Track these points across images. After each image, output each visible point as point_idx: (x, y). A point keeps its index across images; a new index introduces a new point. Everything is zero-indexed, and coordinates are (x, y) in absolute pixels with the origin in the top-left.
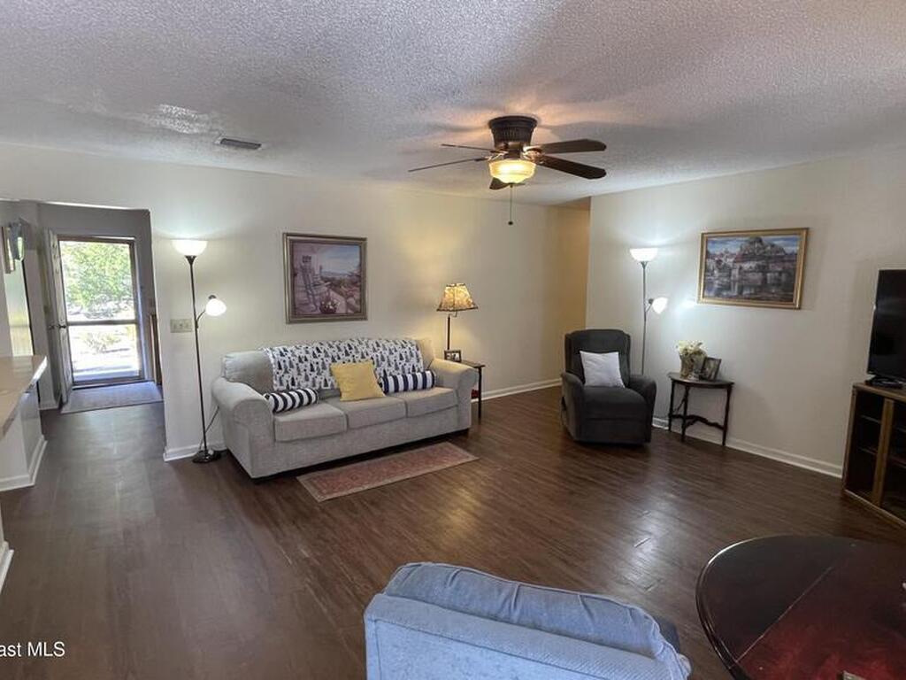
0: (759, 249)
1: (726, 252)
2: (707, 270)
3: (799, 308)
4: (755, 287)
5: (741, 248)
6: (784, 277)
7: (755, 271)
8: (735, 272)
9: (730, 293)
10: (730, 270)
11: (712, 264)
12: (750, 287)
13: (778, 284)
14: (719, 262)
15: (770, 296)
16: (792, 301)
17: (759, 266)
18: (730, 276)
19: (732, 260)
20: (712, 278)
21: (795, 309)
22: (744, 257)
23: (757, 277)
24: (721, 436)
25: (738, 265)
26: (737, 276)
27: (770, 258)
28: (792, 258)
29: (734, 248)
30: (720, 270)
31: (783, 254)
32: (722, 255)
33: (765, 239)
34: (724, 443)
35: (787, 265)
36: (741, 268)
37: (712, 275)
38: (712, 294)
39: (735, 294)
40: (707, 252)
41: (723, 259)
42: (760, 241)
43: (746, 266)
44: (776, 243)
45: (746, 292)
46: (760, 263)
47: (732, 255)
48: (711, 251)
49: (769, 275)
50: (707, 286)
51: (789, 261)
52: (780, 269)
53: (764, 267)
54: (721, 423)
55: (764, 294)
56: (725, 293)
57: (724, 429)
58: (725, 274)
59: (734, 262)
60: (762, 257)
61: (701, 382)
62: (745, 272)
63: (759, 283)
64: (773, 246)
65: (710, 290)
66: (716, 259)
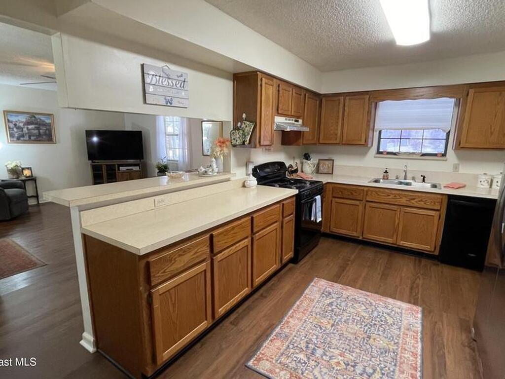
0: (34, 120)
1: (19, 120)
2: (9, 128)
3: (56, 143)
4: (36, 136)
5: (26, 118)
6: (47, 132)
7: (34, 129)
8: (25, 129)
9: (25, 139)
10: (22, 129)
11: (12, 125)
12: (33, 136)
13: (45, 134)
14: (15, 125)
15: (43, 139)
16: (52, 140)
17: (36, 127)
18: (22, 131)
19: (22, 124)
20: (13, 132)
21: (54, 143)
22: (28, 123)
23: (36, 132)
24: (36, 200)
25: (26, 126)
26: (27, 131)
27: (40, 124)
28: (49, 125)
29: (23, 119)
30: (17, 128)
31: (44, 123)
32: (17, 122)
33: (36, 116)
34: (38, 202)
35: (47, 127)
36: (27, 128)
37: (13, 130)
38: (15, 139)
39: (27, 138)
40: (8, 120)
41: (18, 124)
42: (35, 117)
43: (30, 127)
44: (42, 118)
45: (32, 138)
46: (36, 126)
47: (22, 122)
48: (11, 119)
49: (41, 131)
50: (12, 136)
51: (49, 126)
52: (45, 129)
53: (38, 128)
54: (35, 195)
55: (41, 139)
56: (22, 139)
57: (37, 197)
58: (21, 130)
59: (24, 125)
60: (36, 124)
61: (27, 179)
62: (30, 130)
63: (38, 134)
64: (40, 119)
65: (13, 137)
66: (14, 123)
